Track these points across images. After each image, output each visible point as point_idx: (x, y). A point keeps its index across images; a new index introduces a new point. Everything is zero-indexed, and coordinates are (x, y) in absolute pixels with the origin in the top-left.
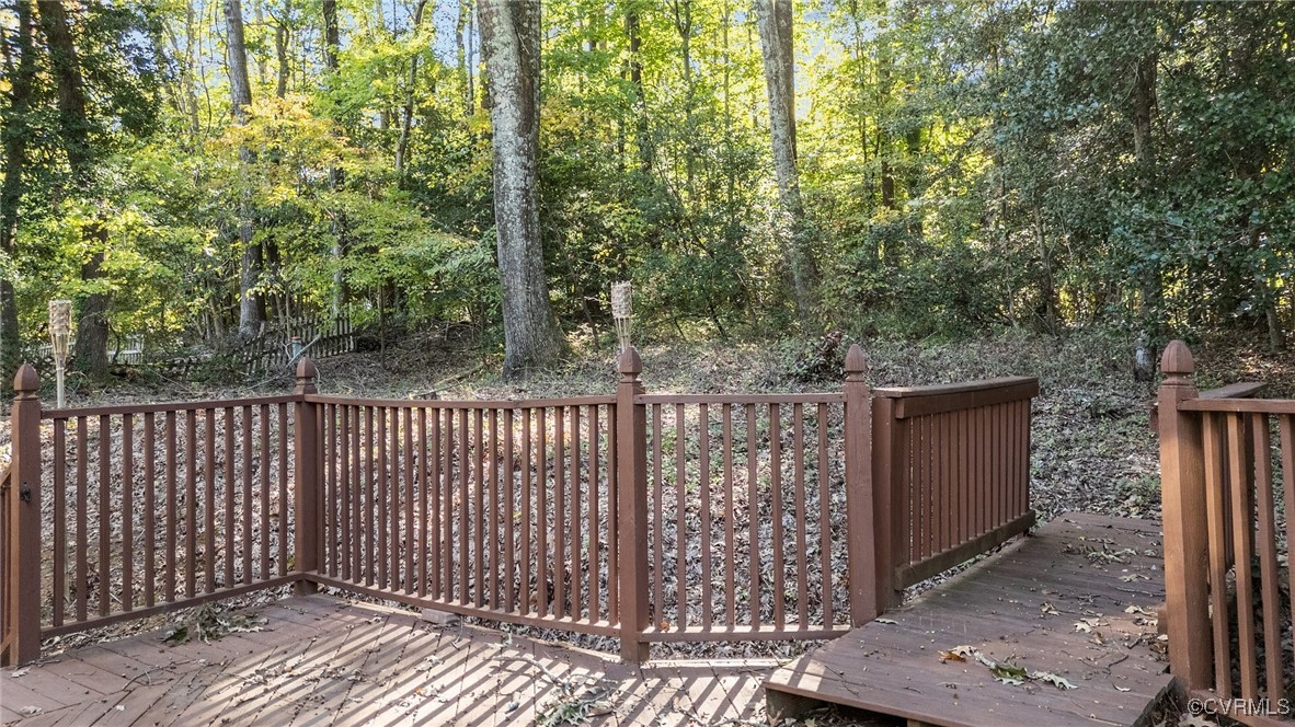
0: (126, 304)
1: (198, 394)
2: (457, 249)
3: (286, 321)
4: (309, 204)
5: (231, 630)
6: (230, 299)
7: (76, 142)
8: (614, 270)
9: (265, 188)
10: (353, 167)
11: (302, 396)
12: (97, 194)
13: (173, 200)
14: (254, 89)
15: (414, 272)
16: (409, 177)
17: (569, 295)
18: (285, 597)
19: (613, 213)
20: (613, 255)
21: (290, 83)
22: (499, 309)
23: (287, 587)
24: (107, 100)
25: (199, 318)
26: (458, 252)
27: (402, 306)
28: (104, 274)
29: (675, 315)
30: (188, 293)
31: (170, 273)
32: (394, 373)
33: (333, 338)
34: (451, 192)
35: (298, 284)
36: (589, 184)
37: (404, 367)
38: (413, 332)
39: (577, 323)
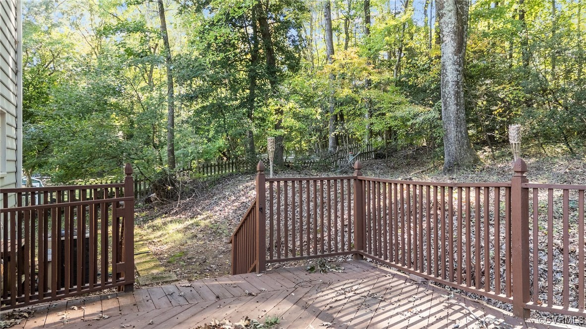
0: (289, 139)
1: (315, 174)
2: (422, 112)
3: (347, 146)
4: (357, 96)
5: (331, 270)
6: (325, 137)
7: (273, 76)
8: (505, 119)
9: (339, 90)
10: (375, 78)
11: (356, 177)
12: (279, 97)
13: (305, 97)
14: (335, 48)
15: (401, 124)
16: (399, 80)
17: (478, 132)
18: (350, 260)
19: (505, 90)
20: (505, 111)
21: (349, 44)
22: (442, 140)
23: (350, 256)
24: (283, 59)
25: (314, 144)
26: (422, 114)
27: (395, 139)
28: (282, 128)
29: (541, 142)
30: (310, 135)
31: (304, 126)
32: (391, 168)
33: (365, 153)
34: (420, 86)
35: (352, 130)
36: (492, 76)
37: (396, 166)
38: (400, 150)
39: (482, 146)
